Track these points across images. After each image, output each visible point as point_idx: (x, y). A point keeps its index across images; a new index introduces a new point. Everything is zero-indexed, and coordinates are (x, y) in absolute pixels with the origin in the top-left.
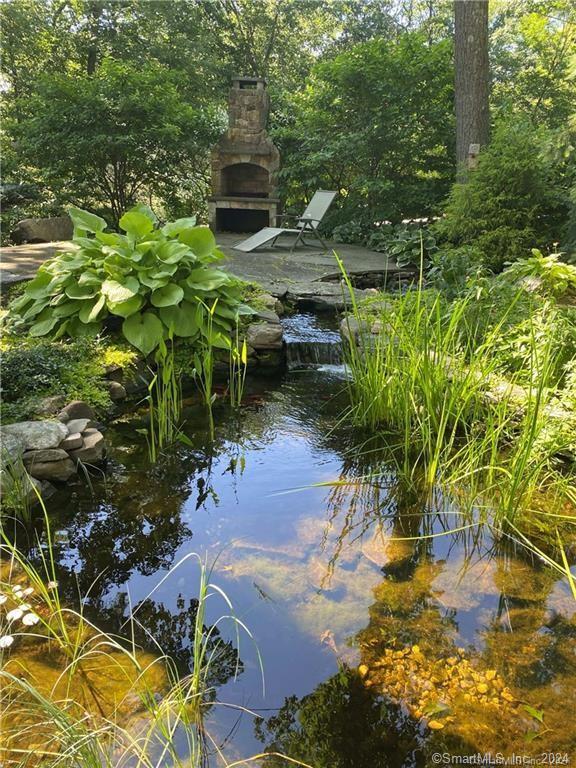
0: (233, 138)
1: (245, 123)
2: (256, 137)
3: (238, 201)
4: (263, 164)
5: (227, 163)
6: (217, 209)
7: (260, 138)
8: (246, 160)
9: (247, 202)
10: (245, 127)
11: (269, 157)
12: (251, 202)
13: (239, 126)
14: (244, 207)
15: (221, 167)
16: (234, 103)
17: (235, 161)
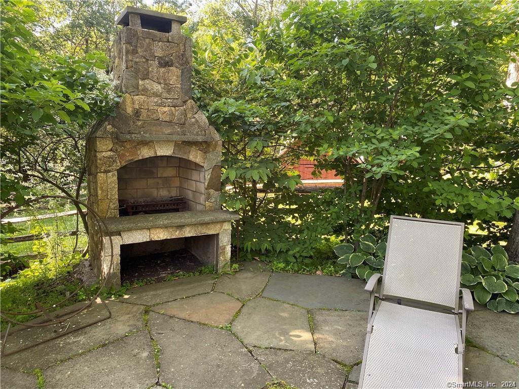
0: (137, 113)
1: (158, 88)
2: (178, 112)
3: (166, 227)
4: (195, 156)
5: (129, 157)
6: (122, 246)
7: (185, 114)
8: (165, 151)
9: (180, 227)
10: (156, 95)
11: (205, 146)
12: (188, 225)
13: (145, 92)
14: (177, 234)
15: (118, 165)
16: (135, 52)
17: (146, 153)
